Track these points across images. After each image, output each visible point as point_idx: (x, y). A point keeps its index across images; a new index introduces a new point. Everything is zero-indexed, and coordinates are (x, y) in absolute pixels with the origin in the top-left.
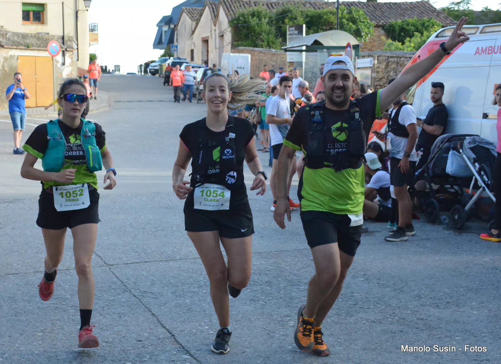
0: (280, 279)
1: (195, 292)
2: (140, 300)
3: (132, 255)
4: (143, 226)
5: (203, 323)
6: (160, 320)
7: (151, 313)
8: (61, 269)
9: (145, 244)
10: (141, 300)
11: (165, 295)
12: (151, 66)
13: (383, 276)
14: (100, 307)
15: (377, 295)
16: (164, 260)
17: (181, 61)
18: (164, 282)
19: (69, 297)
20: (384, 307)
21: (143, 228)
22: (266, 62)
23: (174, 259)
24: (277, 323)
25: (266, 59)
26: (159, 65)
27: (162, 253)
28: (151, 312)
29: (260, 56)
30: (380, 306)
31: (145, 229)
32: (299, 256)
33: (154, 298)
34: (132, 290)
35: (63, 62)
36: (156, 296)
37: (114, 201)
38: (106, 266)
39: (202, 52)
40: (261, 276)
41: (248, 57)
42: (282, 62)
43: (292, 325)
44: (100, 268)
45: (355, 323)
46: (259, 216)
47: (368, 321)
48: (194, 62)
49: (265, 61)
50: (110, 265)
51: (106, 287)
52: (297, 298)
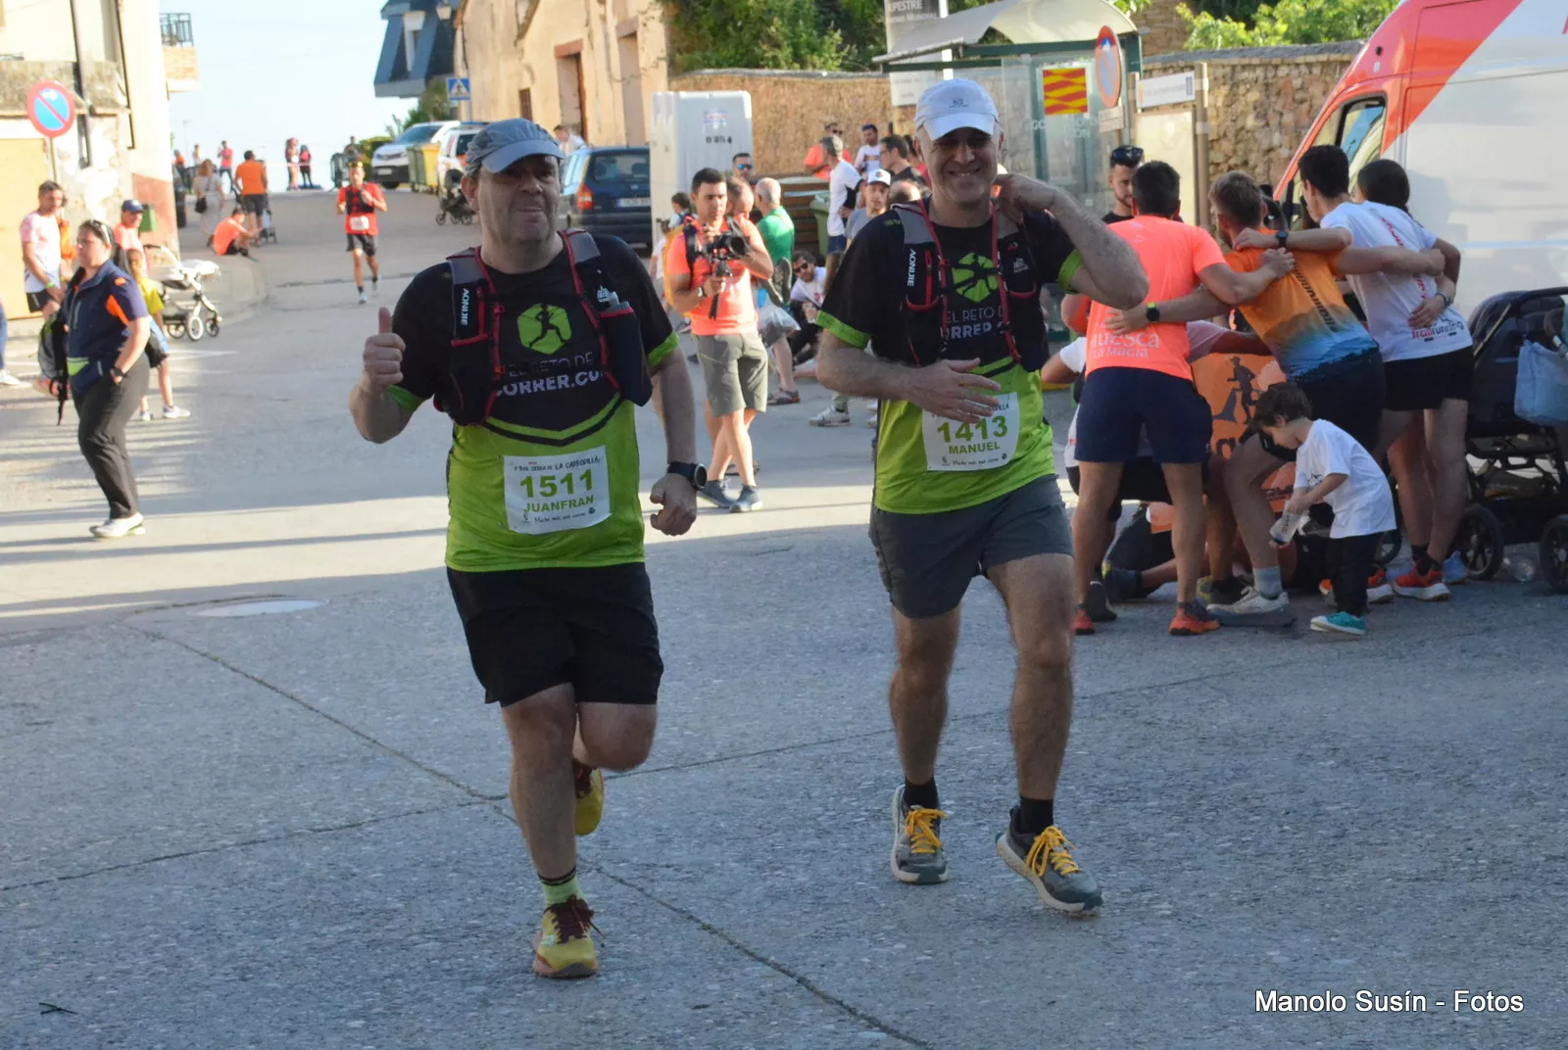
0: (1072, 787)
1: (813, 851)
2: (641, 890)
5: (880, 936)
6: (738, 941)
7: (699, 925)
8: (330, 826)
10: (649, 891)
11: (719, 868)
12: (380, 157)
13: (1394, 749)
14: (519, 924)
15: (1398, 804)
16: (669, 765)
18: (699, 830)
19: (400, 905)
20: (1433, 835)
22: (802, 116)
23: (698, 760)
24: (1118, 911)
25: (799, 103)
26: (407, 150)
28: (698, 921)
29: (778, 97)
30: (1418, 833)
32: (1103, 715)
33: (689, 880)
34: (603, 864)
35: (85, 155)
36: (690, 875)
38: (482, 803)
39: (561, 96)
40: (1005, 784)
41: (740, 100)
43: (1168, 912)
44: (464, 809)
45: (1362, 888)
47: (1399, 880)
49: (796, 113)
50: (492, 798)
51: (513, 864)
52: (1149, 835)
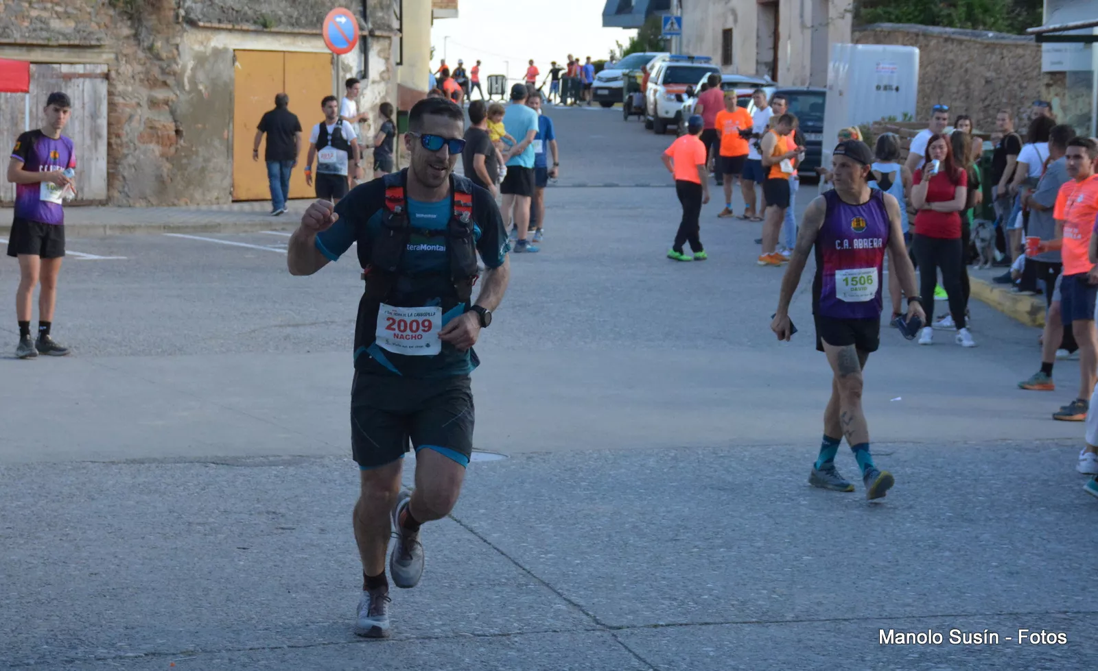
3: (664, 606)
4: (671, 534)
8: (486, 634)
9: (690, 580)
16: (754, 620)
17: (696, 65)
21: (672, 540)
23: (779, 619)
25: (965, 59)
26: (624, 75)
27: (743, 603)
29: (947, 53)
31: (678, 543)
35: (363, 68)
37: (569, 466)
38: (603, 631)
39: (758, 37)
41: (910, 55)
42: (1016, 69)
44: (589, 633)
46: (990, 519)
48: (730, 68)
50: (611, 628)
